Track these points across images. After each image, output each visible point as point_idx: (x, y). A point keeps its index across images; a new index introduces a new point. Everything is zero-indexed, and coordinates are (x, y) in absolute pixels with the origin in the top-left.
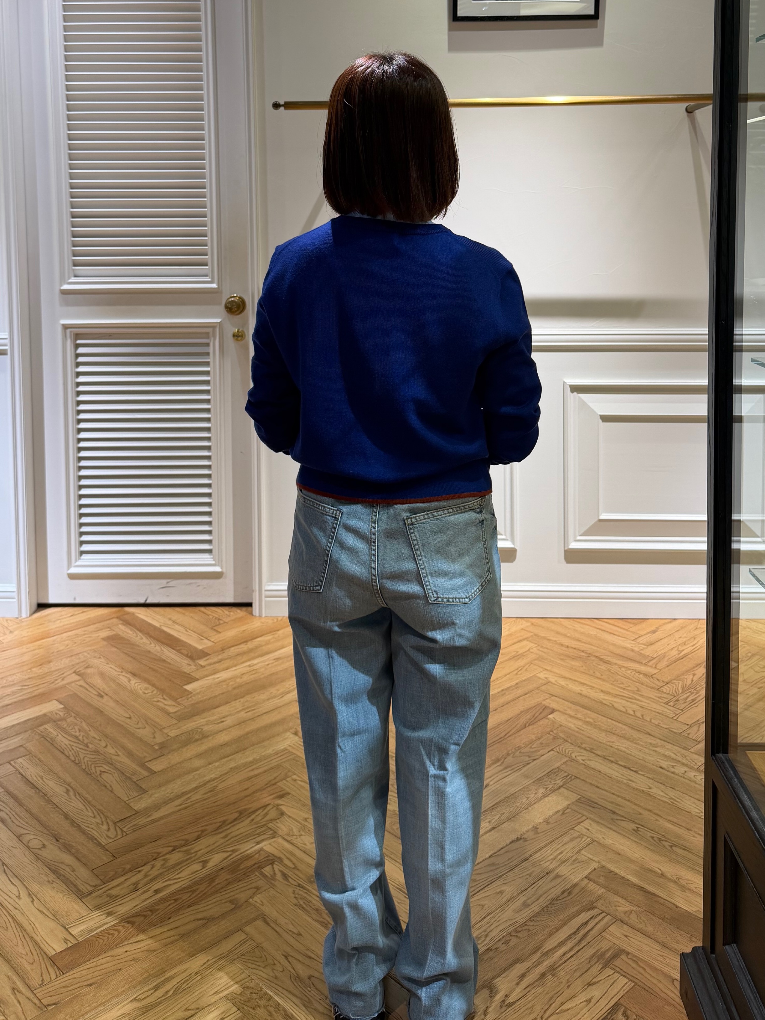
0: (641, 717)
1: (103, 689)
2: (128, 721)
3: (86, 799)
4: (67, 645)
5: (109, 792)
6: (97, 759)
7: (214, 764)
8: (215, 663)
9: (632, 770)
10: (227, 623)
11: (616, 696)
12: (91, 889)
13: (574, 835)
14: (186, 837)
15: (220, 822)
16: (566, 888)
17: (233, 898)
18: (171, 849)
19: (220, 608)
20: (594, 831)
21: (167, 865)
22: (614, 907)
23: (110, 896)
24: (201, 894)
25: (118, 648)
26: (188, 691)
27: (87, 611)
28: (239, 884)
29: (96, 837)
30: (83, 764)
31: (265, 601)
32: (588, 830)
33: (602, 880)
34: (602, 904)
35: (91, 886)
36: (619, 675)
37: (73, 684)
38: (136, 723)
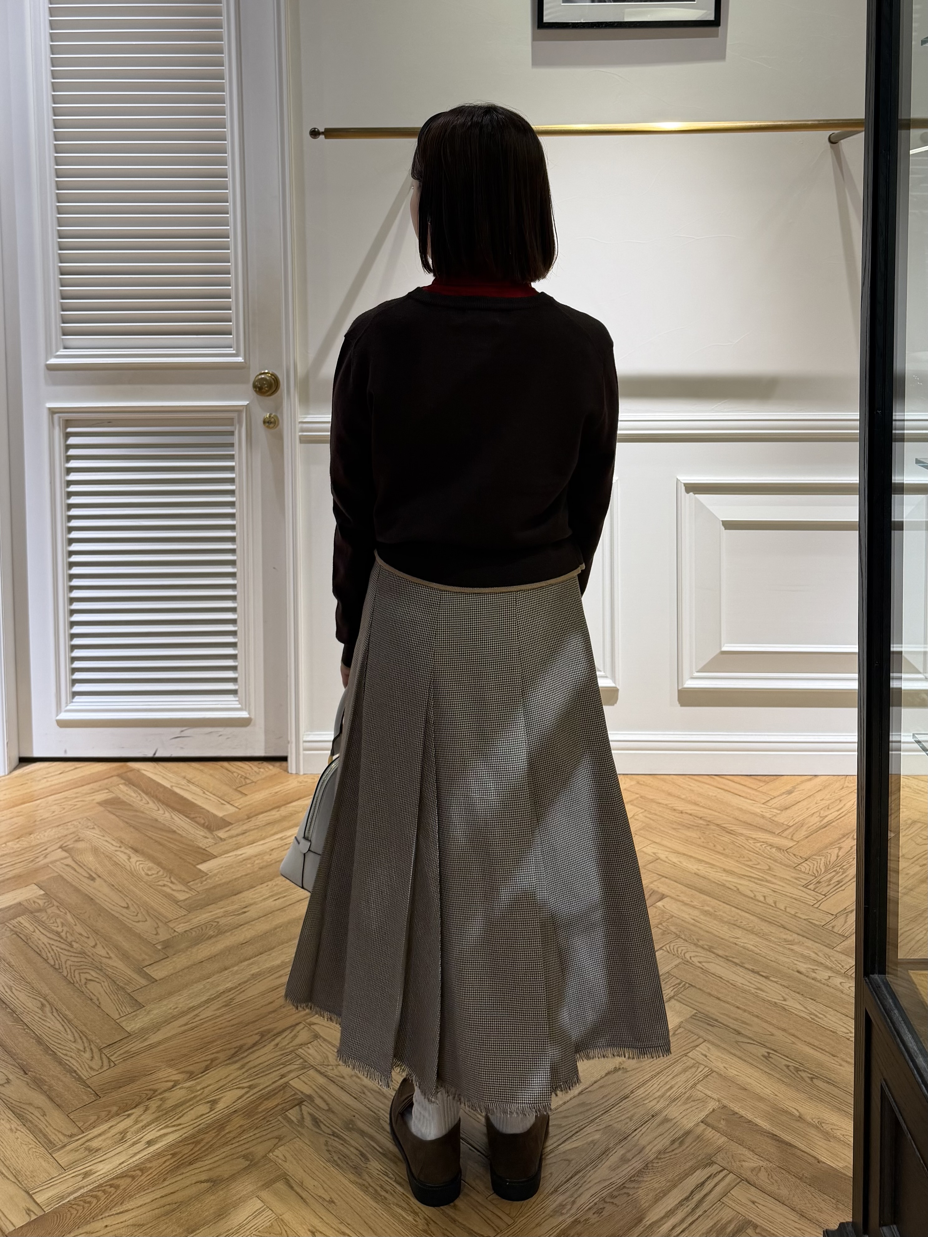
0: (773, 905)
1: (96, 869)
2: (125, 910)
3: (65, 1017)
4: (54, 812)
5: (96, 1008)
6: (82, 963)
7: (231, 970)
8: (238, 835)
9: (763, 976)
10: (256, 782)
11: (741, 876)
12: (66, 1140)
13: (688, 1064)
14: (190, 1068)
15: (235, 1048)
16: (676, 1136)
17: (248, 1151)
18: (171, 1084)
19: (247, 763)
20: (713, 1057)
21: (164, 1107)
22: (738, 1163)
23: (90, 1150)
24: (207, 1147)
25: (117, 816)
26: (203, 872)
27: (81, 767)
28: (255, 1132)
29: (76, 1069)
30: (64, 969)
31: (304, 754)
32: (706, 1056)
33: (722, 1125)
34: (723, 1159)
35: (65, 1135)
36: (745, 848)
37: (58, 863)
38: (135, 914)
